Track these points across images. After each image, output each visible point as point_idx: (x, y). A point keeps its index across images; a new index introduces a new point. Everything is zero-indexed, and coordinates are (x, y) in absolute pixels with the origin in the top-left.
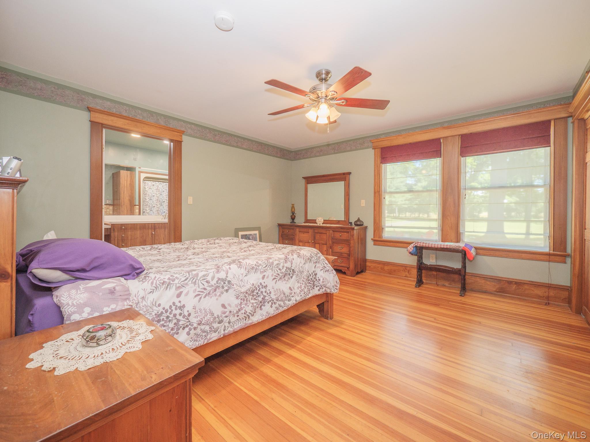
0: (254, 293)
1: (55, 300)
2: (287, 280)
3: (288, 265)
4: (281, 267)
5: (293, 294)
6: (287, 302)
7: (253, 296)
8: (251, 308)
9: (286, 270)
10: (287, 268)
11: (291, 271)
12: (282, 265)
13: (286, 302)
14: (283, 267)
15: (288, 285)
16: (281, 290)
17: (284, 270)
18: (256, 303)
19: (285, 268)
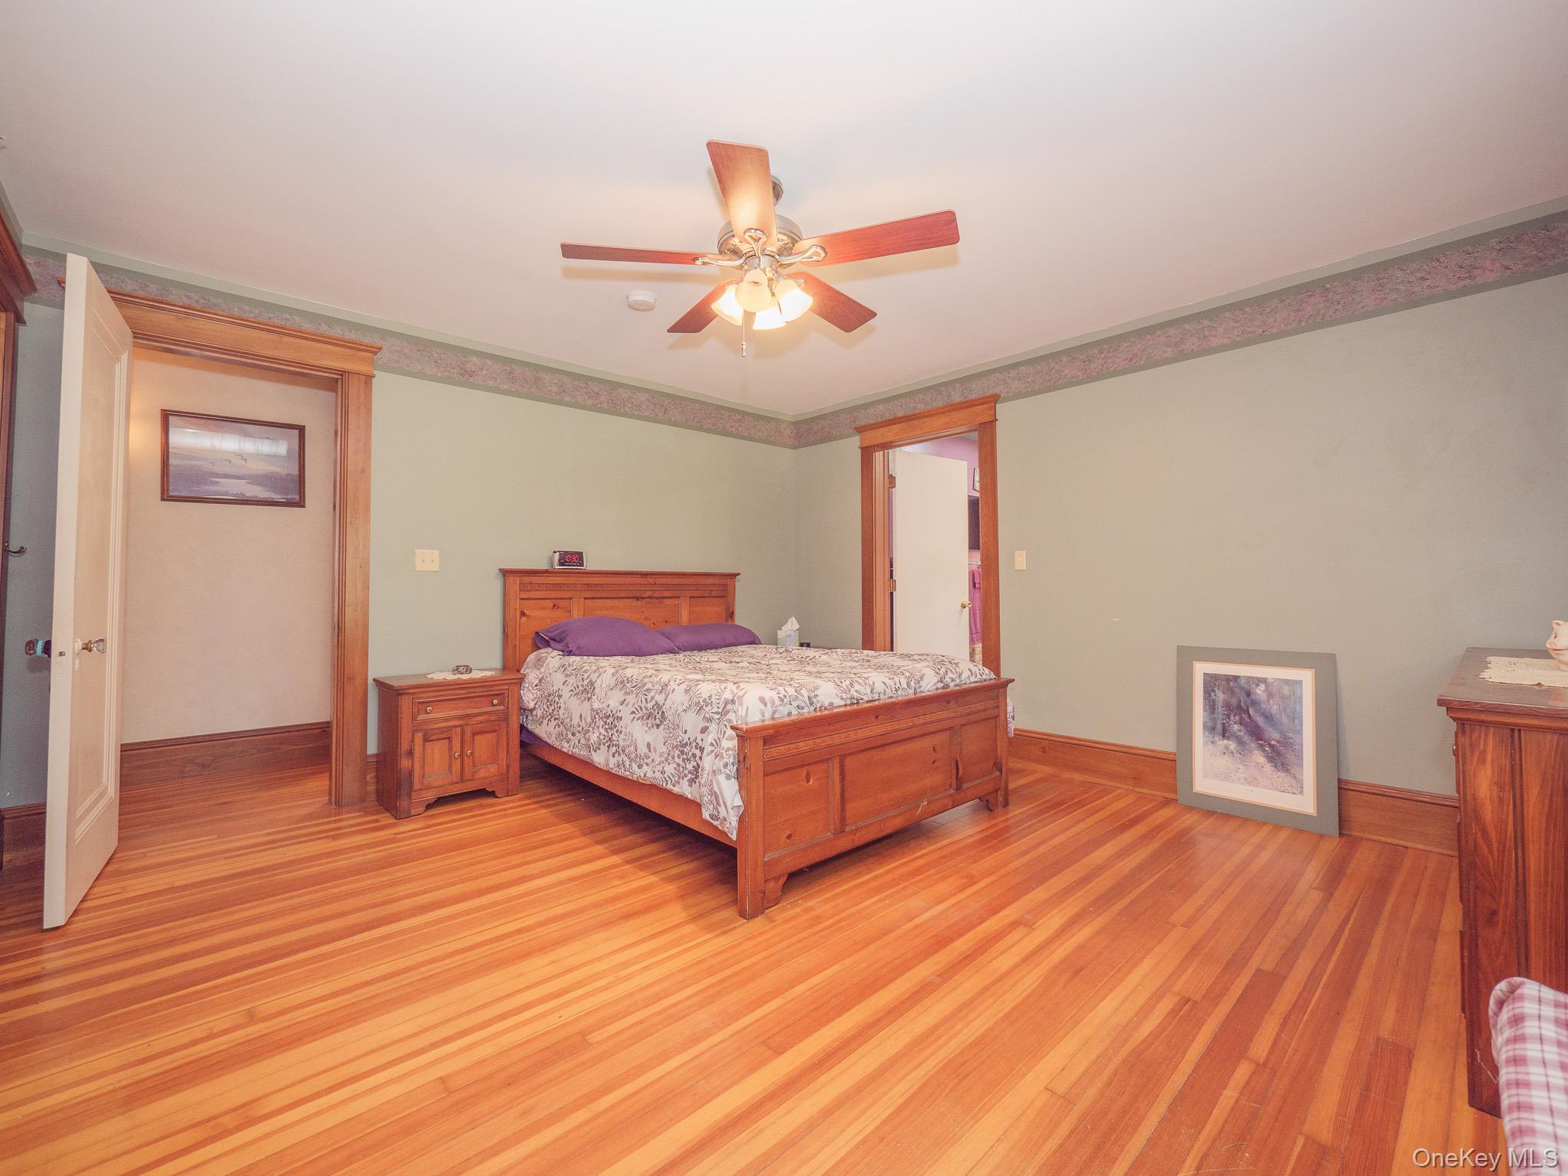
0: (608, 721)
1: (532, 657)
2: (649, 728)
3: (660, 698)
4: (649, 698)
5: (651, 759)
6: (635, 767)
7: (605, 723)
8: (596, 739)
9: (653, 707)
10: (657, 703)
11: (660, 712)
12: (652, 693)
13: (633, 764)
14: (653, 698)
15: (649, 738)
16: (634, 739)
17: (650, 705)
18: (604, 735)
19: (653, 703)
